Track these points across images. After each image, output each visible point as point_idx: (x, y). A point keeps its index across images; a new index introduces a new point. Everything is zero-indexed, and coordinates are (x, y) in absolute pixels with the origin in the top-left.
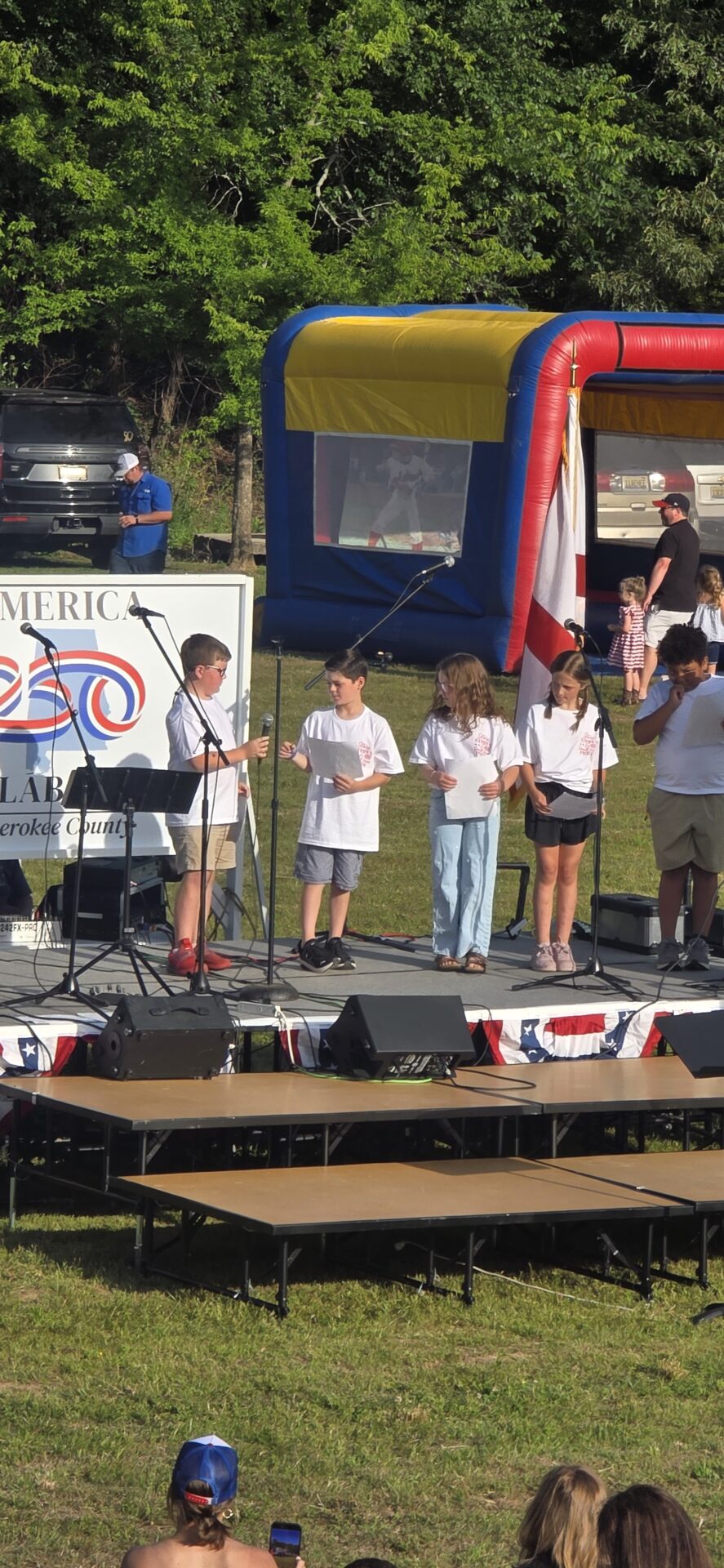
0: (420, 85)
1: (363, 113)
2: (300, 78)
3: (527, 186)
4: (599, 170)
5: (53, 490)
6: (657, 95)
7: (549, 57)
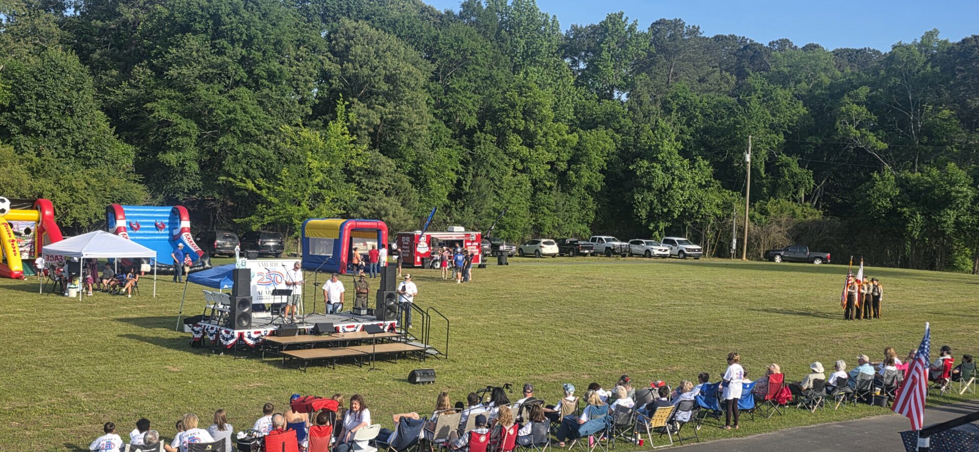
0: (325, 186)
1: (317, 190)
2: (307, 185)
3: (341, 200)
4: (352, 198)
5: (269, 246)
6: (361, 188)
7: (345, 182)
